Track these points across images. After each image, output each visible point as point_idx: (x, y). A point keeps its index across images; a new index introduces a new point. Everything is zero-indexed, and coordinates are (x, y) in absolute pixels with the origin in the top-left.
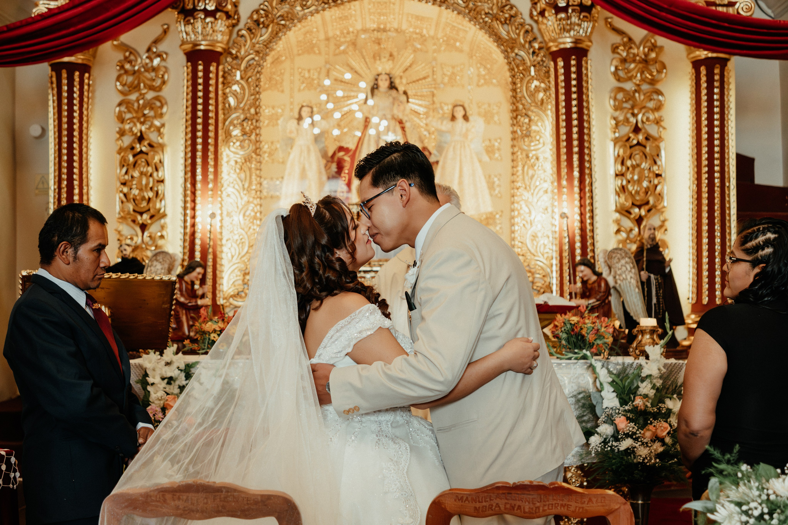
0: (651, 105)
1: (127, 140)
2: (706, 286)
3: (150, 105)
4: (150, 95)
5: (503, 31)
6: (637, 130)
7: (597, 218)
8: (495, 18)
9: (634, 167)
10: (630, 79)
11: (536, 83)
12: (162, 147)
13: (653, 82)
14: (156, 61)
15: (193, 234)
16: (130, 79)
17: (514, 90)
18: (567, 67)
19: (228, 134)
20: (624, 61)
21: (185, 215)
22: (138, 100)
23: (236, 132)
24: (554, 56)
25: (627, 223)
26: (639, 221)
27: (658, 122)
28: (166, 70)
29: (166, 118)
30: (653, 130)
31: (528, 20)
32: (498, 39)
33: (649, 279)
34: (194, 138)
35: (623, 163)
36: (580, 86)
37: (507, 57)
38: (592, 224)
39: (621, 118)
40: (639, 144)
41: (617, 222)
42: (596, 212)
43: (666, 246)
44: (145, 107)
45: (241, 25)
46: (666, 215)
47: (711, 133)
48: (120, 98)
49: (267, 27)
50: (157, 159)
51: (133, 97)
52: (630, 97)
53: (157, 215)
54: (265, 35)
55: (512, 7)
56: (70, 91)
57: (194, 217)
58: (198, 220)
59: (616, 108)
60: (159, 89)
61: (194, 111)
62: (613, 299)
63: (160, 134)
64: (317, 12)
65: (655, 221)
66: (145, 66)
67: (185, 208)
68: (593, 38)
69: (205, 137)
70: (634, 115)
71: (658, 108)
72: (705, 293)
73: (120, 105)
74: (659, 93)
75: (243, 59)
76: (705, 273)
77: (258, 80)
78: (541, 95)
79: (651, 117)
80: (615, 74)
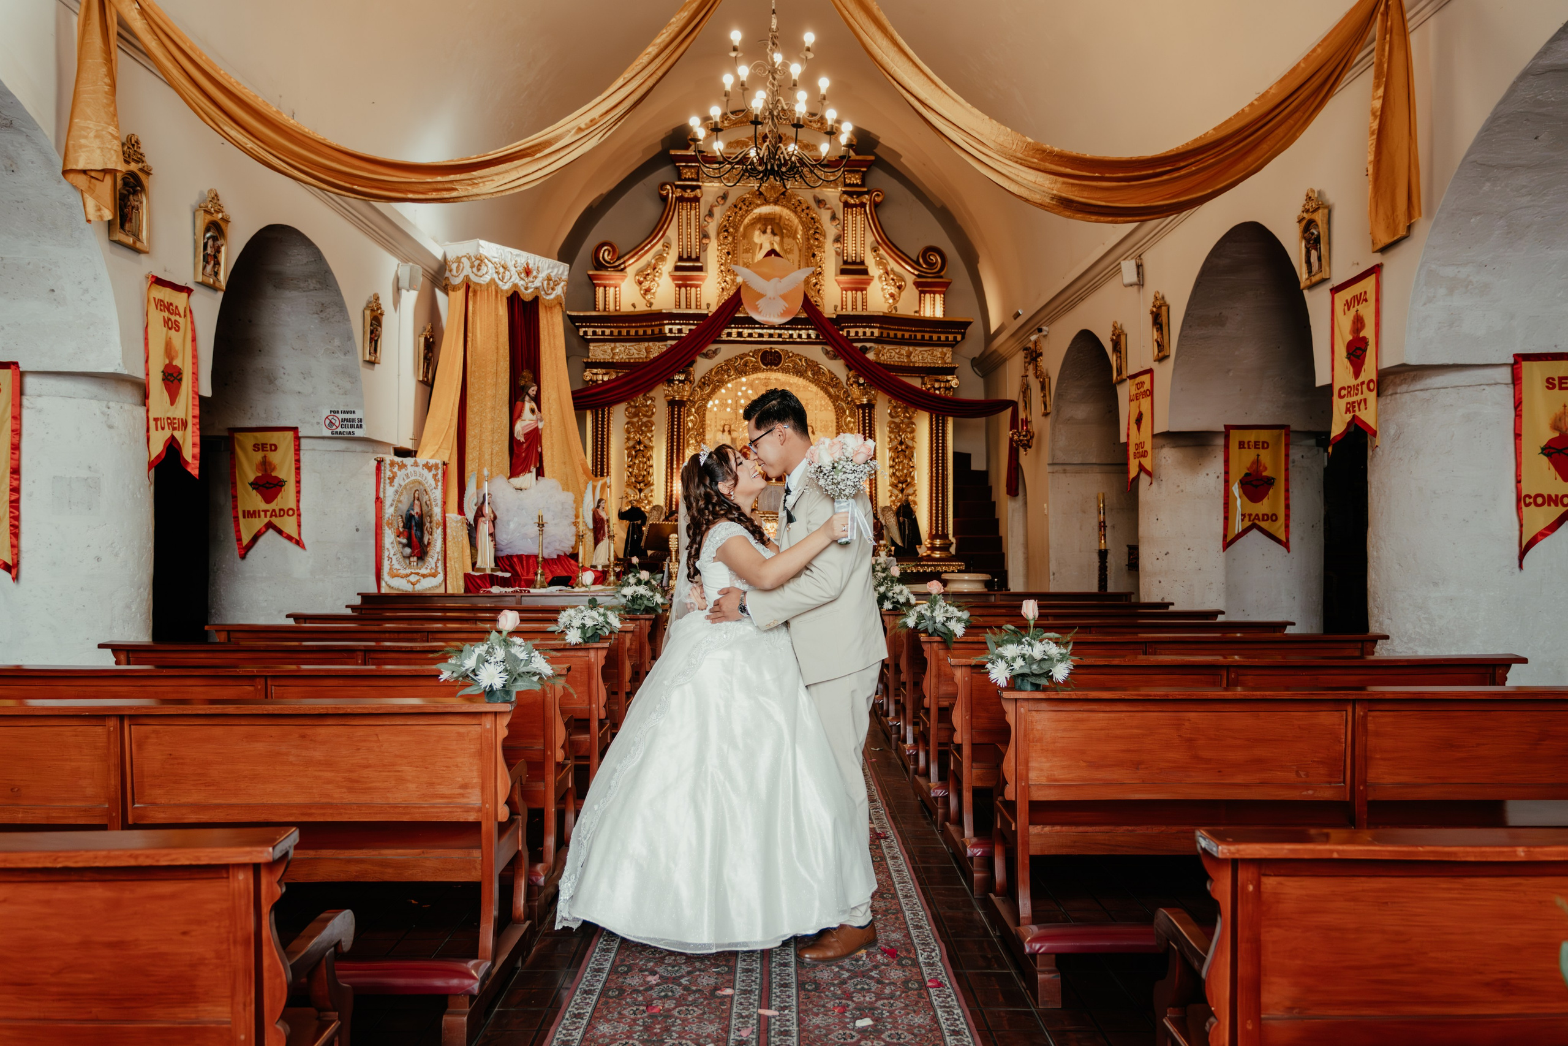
0: (909, 430)
1: (631, 443)
2: (934, 525)
3: (645, 424)
4: (645, 419)
5: (831, 390)
6: (901, 443)
7: (879, 490)
8: (829, 384)
9: (899, 462)
10: (899, 416)
11: (849, 419)
12: (652, 448)
13: (910, 418)
14: (649, 402)
15: (671, 495)
16: (634, 410)
17: (837, 422)
18: (864, 413)
19: (688, 441)
20: (895, 407)
21: (667, 486)
22: (638, 422)
23: (692, 441)
24: (858, 407)
25: (896, 492)
26: (902, 491)
27: (913, 439)
28: (655, 407)
29: (654, 433)
30: (910, 443)
31: (845, 386)
32: (830, 395)
33: (904, 521)
34: (672, 446)
35: (894, 461)
36: (870, 423)
37: (834, 405)
38: (876, 493)
39: (893, 437)
40: (902, 450)
41: (891, 491)
42: (878, 486)
43: (915, 503)
44: (642, 426)
45: (695, 384)
46: (916, 488)
47: (937, 446)
48: (627, 420)
49: (709, 386)
50: (649, 454)
51: (635, 420)
52: (897, 426)
53: (648, 484)
54: (708, 390)
55: (837, 379)
56: (603, 418)
57: (672, 487)
58: (674, 488)
59: (890, 432)
60: (651, 416)
61: (673, 432)
62: (885, 532)
63: (651, 441)
64: (736, 378)
65: (910, 491)
66: (642, 404)
67: (667, 482)
68: (878, 398)
69: (678, 445)
70: (900, 436)
71: (913, 431)
72: (934, 528)
73: (628, 423)
74: (914, 424)
75: (695, 403)
76: (934, 518)
77: (704, 414)
78: (852, 425)
79: (909, 436)
80: (890, 414)
